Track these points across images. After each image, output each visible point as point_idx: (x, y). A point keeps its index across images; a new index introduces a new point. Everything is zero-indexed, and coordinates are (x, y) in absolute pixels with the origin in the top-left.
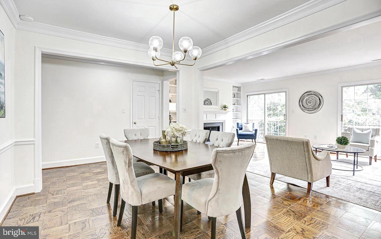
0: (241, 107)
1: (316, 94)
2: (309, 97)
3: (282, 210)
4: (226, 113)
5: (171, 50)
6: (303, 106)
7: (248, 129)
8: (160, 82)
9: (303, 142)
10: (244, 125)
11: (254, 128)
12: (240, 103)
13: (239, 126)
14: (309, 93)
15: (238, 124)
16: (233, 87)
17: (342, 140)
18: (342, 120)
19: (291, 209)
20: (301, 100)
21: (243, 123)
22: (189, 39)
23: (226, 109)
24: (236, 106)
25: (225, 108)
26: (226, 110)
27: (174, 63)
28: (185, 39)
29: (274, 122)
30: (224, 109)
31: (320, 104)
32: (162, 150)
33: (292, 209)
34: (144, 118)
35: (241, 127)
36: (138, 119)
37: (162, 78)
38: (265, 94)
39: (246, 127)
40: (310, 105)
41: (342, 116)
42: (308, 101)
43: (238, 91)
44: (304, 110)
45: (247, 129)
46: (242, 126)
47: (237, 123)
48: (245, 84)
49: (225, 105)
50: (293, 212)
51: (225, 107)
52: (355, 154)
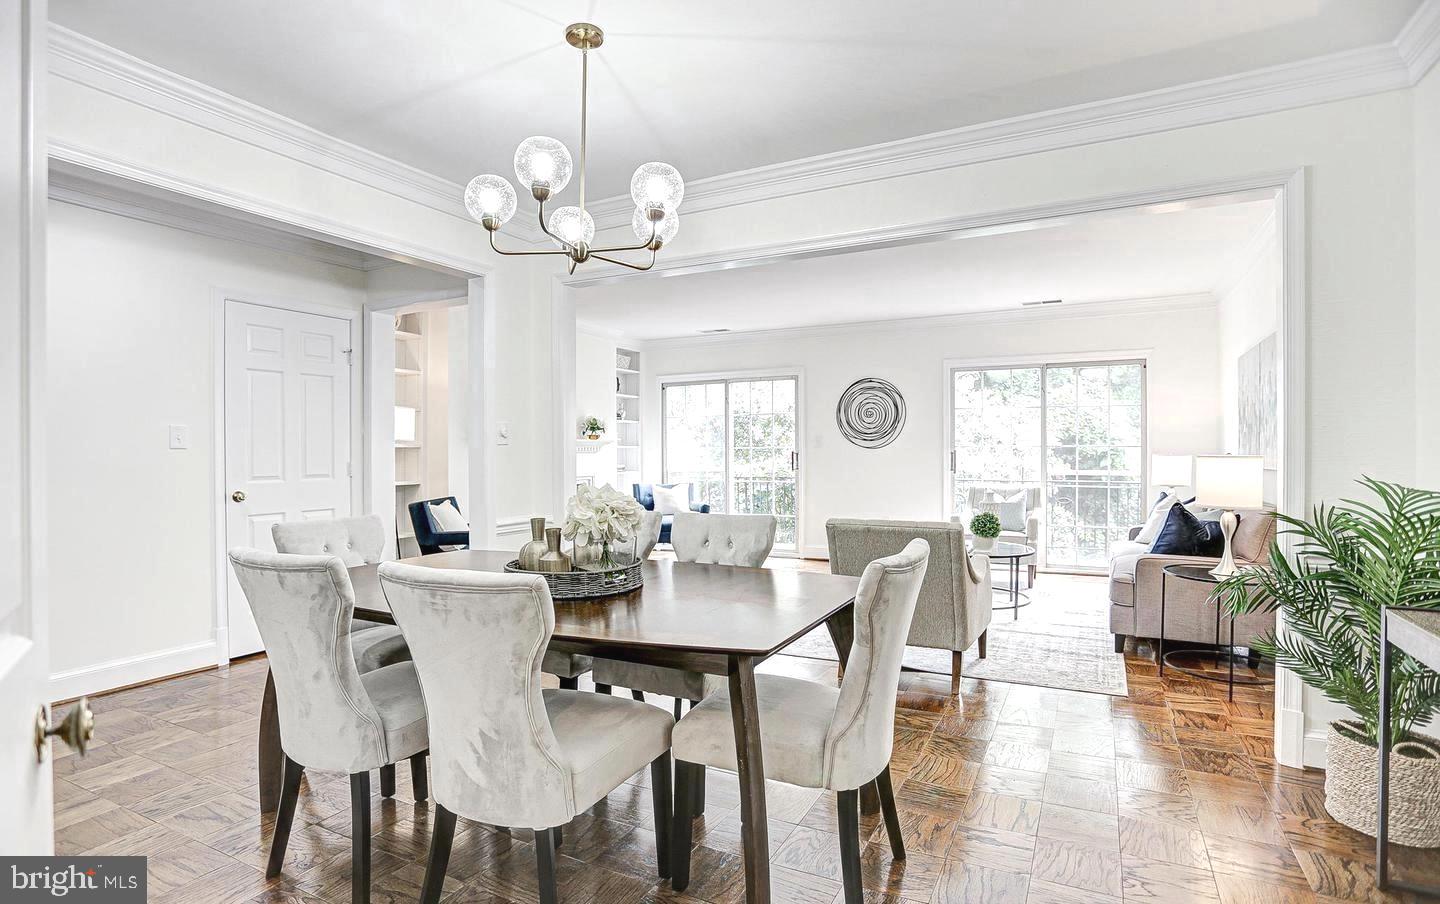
0: (639, 425)
1: (888, 390)
2: (866, 396)
3: (922, 743)
4: (595, 450)
5: (460, 190)
6: (848, 423)
7: (674, 506)
8: (355, 315)
9: (948, 533)
10: (660, 493)
11: (693, 503)
12: (637, 411)
13: (642, 498)
14: (864, 384)
15: (636, 488)
16: (619, 351)
17: (985, 525)
18: (953, 468)
19: (939, 734)
20: (843, 405)
21: (654, 486)
22: (667, 172)
23: (598, 432)
24: (623, 421)
25: (593, 429)
26: (597, 437)
27: (588, 252)
28: (657, 171)
29: (746, 479)
30: (589, 432)
31: (896, 419)
32: (570, 596)
33: (943, 735)
34: (284, 473)
35: (648, 498)
36: (254, 478)
37: (363, 297)
38: (726, 382)
39: (666, 500)
40: (870, 423)
41: (953, 454)
42: (866, 408)
43: (629, 369)
44: (853, 440)
45: (671, 504)
46: (650, 495)
47: (634, 485)
48: (654, 345)
49: (594, 419)
50: (949, 740)
51: (594, 427)
52: (1012, 561)
